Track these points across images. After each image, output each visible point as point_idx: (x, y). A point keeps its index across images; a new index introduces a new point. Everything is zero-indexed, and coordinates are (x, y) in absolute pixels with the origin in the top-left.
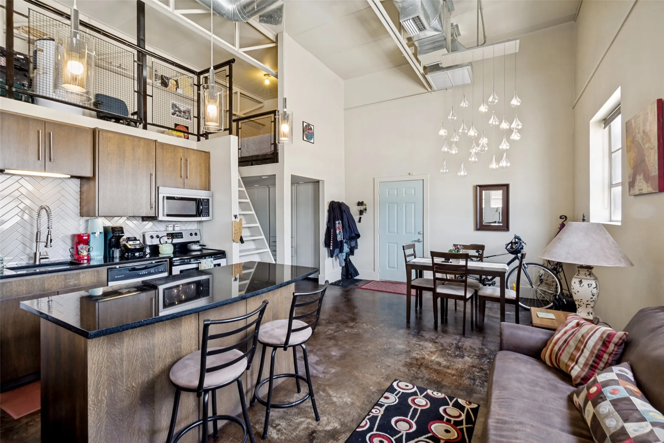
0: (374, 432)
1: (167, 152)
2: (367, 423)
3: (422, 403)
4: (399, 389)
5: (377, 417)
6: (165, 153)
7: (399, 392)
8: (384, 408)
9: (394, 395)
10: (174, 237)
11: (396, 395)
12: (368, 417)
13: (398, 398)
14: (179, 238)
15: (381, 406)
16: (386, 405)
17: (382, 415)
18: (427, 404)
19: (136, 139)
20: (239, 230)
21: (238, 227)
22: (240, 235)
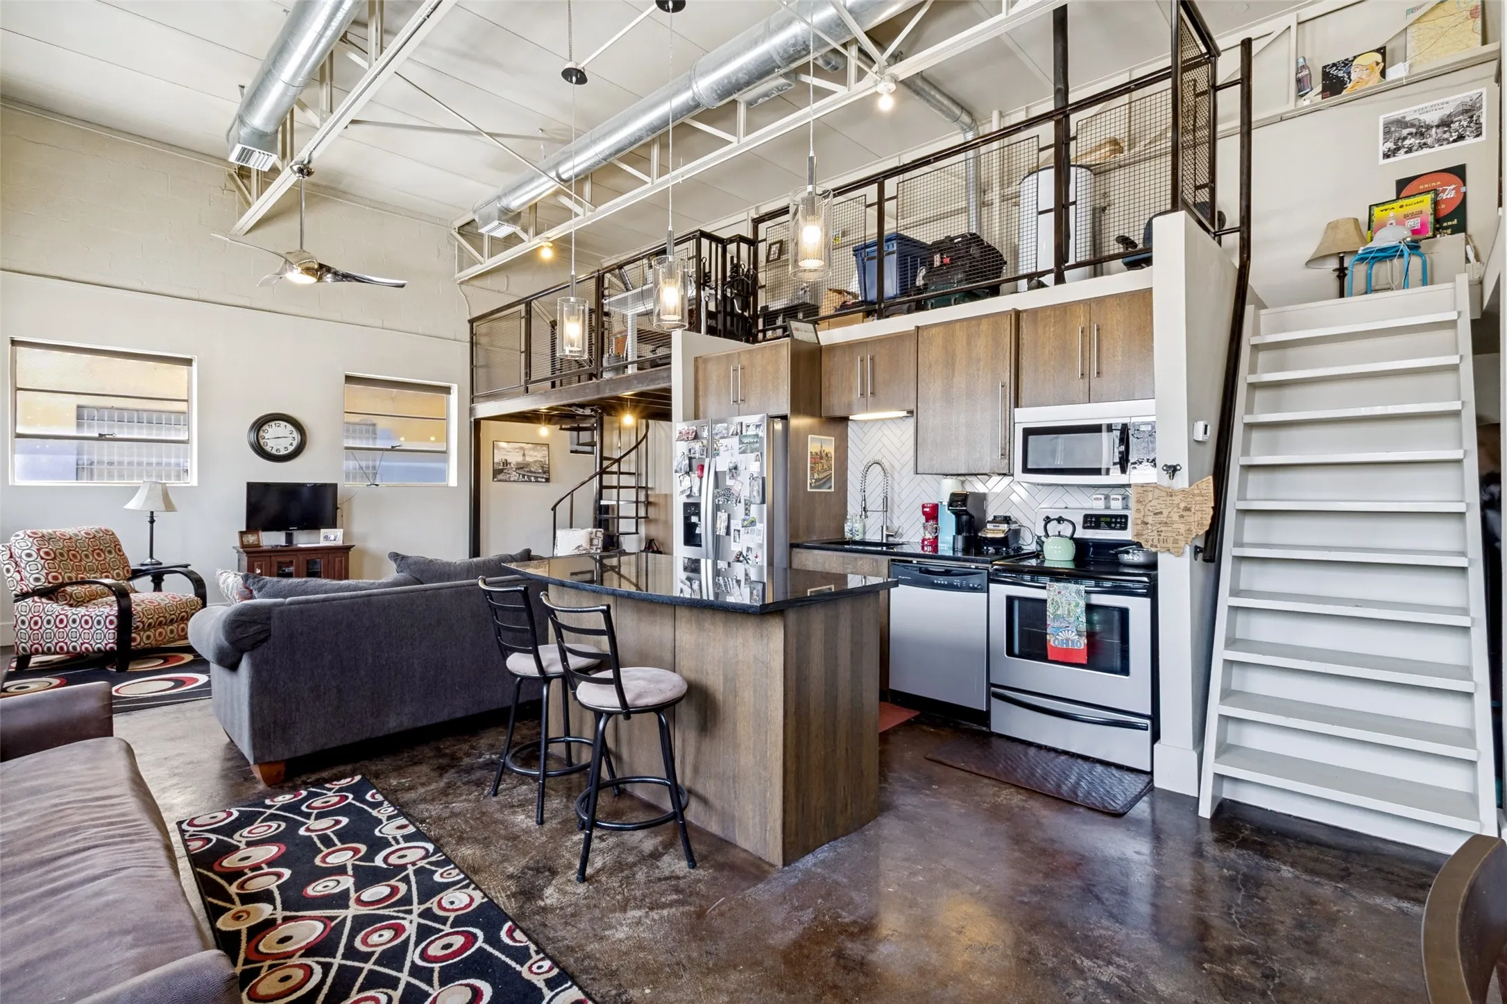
1: (1045, 327)
6: (1040, 331)
10: (1103, 524)
12: (534, 949)
14: (1114, 529)
19: (974, 322)
20: (1184, 513)
21: (1168, 502)
22: (1189, 530)
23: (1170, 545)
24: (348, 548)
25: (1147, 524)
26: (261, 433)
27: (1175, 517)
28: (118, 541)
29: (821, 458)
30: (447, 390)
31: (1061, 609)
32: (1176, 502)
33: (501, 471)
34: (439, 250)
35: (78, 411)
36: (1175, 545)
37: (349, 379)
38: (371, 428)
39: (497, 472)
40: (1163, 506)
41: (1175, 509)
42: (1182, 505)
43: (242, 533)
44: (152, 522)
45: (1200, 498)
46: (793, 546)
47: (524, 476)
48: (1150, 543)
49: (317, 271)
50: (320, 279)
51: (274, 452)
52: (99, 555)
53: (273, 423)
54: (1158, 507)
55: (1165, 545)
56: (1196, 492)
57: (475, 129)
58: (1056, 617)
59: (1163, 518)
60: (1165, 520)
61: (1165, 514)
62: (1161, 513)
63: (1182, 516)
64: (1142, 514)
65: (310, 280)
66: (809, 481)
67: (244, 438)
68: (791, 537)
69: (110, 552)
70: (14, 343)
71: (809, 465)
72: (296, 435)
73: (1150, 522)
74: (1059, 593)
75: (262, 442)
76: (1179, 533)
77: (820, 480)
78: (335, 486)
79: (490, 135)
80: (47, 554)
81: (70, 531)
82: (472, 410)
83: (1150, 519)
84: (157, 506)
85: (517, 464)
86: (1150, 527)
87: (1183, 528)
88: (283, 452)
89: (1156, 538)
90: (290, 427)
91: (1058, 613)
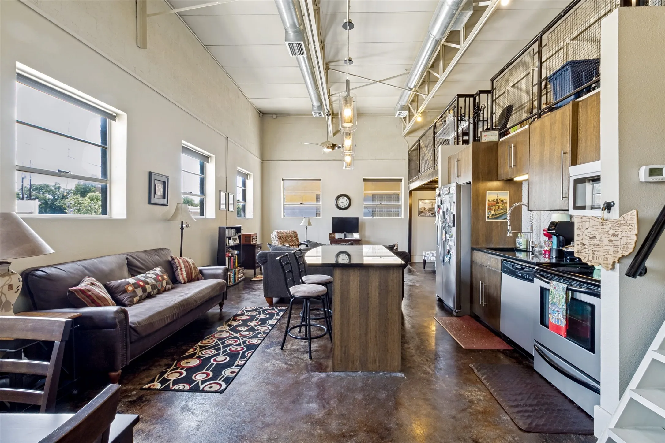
0: (241, 352)
2: (247, 355)
3: (200, 376)
4: (220, 382)
5: (240, 359)
7: (220, 380)
8: (235, 365)
9: (226, 376)
11: (224, 376)
12: (248, 358)
13: (222, 374)
15: (237, 366)
16: (233, 367)
17: (237, 360)
18: (195, 377)
20: (613, 238)
21: (600, 230)
22: (616, 251)
23: (601, 262)
24: (361, 240)
25: (584, 245)
26: (338, 201)
27: (606, 241)
28: (297, 234)
29: (498, 203)
30: (400, 180)
31: (555, 299)
32: (606, 230)
33: (422, 212)
34: (396, 126)
35: (317, 197)
36: (605, 262)
37: (365, 180)
38: (397, 196)
39: (420, 213)
40: (597, 233)
41: (606, 235)
42: (611, 232)
43: (330, 234)
44: (306, 229)
45: (626, 227)
46: (473, 249)
47: (432, 214)
48: (587, 258)
49: (332, 146)
50: (333, 149)
51: (342, 207)
52: (291, 238)
53: (341, 197)
54: (593, 233)
55: (597, 261)
56: (622, 222)
57: (373, 82)
58: (553, 304)
59: (596, 241)
60: (598, 242)
61: (598, 238)
62: (595, 237)
63: (611, 241)
64: (581, 238)
65: (330, 150)
66: (487, 215)
67: (334, 202)
68: (472, 243)
69: (294, 237)
70: (283, 180)
71: (487, 207)
72: (348, 201)
73: (587, 244)
74: (555, 288)
75: (338, 204)
76: (608, 254)
77: (496, 215)
78: (357, 218)
79: (379, 82)
80: (279, 237)
81: (285, 231)
82: (409, 187)
83: (586, 242)
84: (307, 224)
85: (429, 209)
86: (587, 247)
87: (611, 250)
88: (344, 207)
89: (591, 255)
90: (346, 198)
91: (555, 301)
